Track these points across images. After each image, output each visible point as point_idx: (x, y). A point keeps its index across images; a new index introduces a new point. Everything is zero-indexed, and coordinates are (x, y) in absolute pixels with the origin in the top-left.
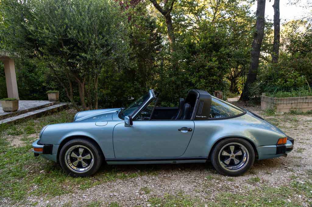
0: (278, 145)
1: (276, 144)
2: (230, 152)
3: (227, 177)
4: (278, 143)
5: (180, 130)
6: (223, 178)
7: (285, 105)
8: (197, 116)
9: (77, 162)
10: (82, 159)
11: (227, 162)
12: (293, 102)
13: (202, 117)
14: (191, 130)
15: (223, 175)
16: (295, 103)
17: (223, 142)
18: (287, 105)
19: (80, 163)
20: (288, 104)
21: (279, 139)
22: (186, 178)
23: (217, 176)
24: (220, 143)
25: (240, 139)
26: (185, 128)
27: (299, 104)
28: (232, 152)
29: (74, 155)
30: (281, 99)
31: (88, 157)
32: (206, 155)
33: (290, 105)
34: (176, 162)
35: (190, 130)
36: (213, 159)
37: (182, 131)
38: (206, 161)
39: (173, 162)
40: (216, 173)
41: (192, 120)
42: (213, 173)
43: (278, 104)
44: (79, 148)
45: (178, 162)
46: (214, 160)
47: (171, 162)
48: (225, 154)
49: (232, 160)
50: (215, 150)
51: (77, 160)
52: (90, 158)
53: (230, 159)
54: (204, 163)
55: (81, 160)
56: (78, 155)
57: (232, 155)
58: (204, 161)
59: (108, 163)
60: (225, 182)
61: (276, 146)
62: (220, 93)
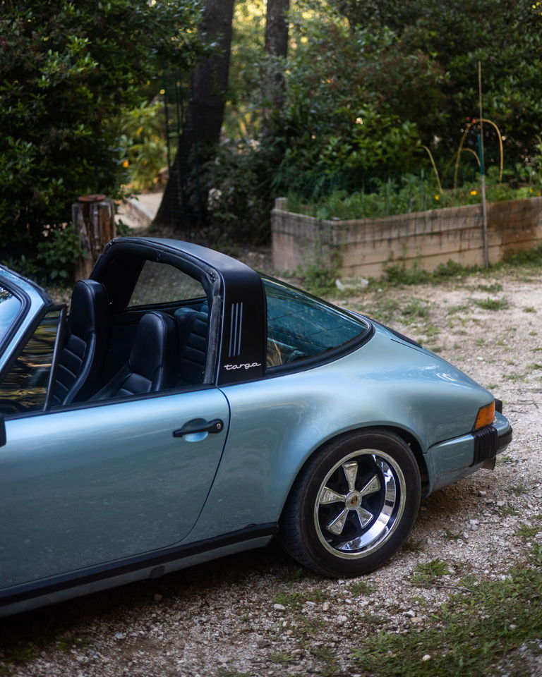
0: (477, 431)
1: (470, 430)
2: (344, 489)
3: (340, 582)
4: (477, 427)
5: (178, 434)
6: (332, 588)
7: (368, 250)
8: (227, 367)
11: (338, 525)
12: (394, 234)
13: (247, 366)
14: (217, 426)
15: (326, 578)
16: (399, 238)
18: (374, 247)
20: (378, 245)
21: (479, 412)
22: (208, 626)
25: (378, 435)
26: (196, 425)
27: (411, 243)
28: (352, 484)
30: (356, 226)
32: (271, 514)
33: (385, 244)
34: (162, 569)
35: (213, 427)
36: (298, 527)
37: (188, 438)
38: (272, 539)
39: (153, 571)
40: (301, 578)
41: (211, 386)
42: (290, 578)
45: (170, 566)
46: (299, 530)
47: (145, 573)
48: (329, 497)
49: (351, 516)
53: (344, 513)
54: (262, 549)
57: (352, 498)
58: (266, 540)
60: (349, 601)
61: (470, 438)
62: (103, 204)
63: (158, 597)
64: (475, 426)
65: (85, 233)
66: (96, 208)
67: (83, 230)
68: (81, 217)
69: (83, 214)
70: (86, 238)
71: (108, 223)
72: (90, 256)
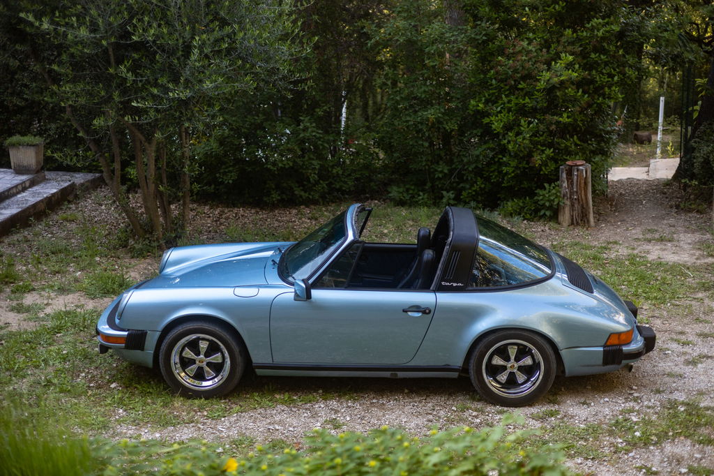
0: (608, 346)
1: (603, 344)
2: (507, 359)
3: (498, 407)
4: (608, 343)
5: (405, 311)
6: (489, 408)
8: (443, 283)
9: (194, 367)
10: (205, 363)
11: (503, 377)
13: (455, 285)
14: (427, 311)
15: (490, 403)
17: (492, 337)
19: (200, 369)
21: (610, 336)
23: (479, 405)
24: (486, 341)
25: (531, 335)
26: (417, 308)
28: (513, 358)
29: (188, 353)
31: (216, 358)
32: (458, 362)
34: (396, 375)
35: (425, 311)
37: (409, 313)
38: (459, 375)
39: (392, 374)
40: (479, 400)
41: (434, 291)
42: (473, 399)
44: (198, 339)
45: (401, 375)
46: (473, 374)
47: (387, 374)
48: (497, 361)
49: (512, 375)
50: (476, 353)
51: (195, 363)
52: (220, 361)
53: (507, 372)
54: (453, 379)
55: (204, 365)
56: (198, 354)
57: (512, 365)
58: (455, 375)
59: (259, 372)
60: (490, 415)
61: (601, 349)
62: (580, 168)
63: (406, 391)
64: (606, 343)
65: (567, 186)
66: (576, 170)
67: (565, 184)
68: (564, 175)
69: (567, 174)
70: (567, 190)
71: (583, 181)
72: (568, 203)
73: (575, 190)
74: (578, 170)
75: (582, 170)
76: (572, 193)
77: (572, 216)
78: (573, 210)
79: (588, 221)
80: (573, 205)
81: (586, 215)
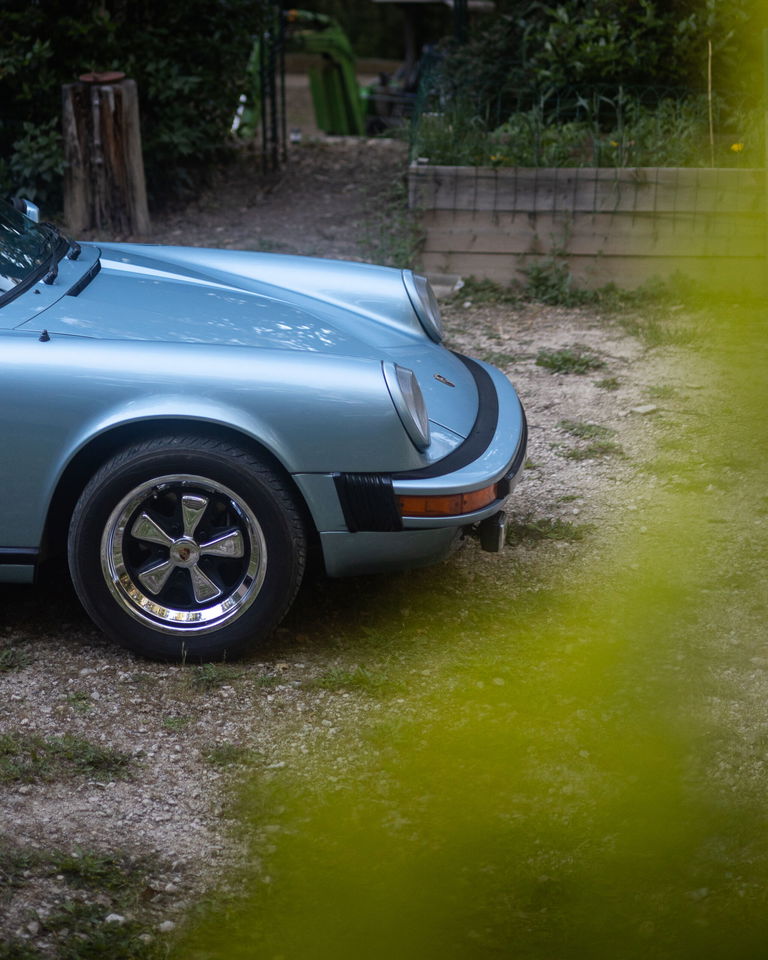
7: (483, 227)
12: (544, 204)
16: (554, 212)
18: (497, 223)
20: (506, 220)
27: (583, 225)
30: (457, 179)
33: (522, 221)
43: (434, 212)
62: (106, 88)
65: (75, 132)
66: (96, 94)
67: (72, 127)
68: (69, 106)
69: (76, 105)
70: (76, 143)
71: (110, 122)
72: (80, 173)
73: (97, 142)
74: (101, 95)
75: (107, 93)
76: (89, 152)
77: (93, 207)
78: (94, 194)
79: (131, 221)
80: (92, 180)
81: (124, 206)
